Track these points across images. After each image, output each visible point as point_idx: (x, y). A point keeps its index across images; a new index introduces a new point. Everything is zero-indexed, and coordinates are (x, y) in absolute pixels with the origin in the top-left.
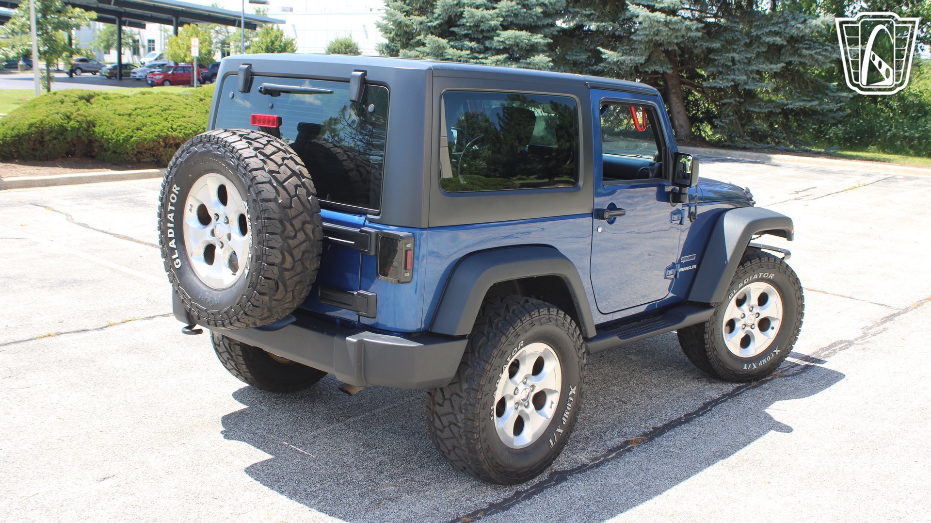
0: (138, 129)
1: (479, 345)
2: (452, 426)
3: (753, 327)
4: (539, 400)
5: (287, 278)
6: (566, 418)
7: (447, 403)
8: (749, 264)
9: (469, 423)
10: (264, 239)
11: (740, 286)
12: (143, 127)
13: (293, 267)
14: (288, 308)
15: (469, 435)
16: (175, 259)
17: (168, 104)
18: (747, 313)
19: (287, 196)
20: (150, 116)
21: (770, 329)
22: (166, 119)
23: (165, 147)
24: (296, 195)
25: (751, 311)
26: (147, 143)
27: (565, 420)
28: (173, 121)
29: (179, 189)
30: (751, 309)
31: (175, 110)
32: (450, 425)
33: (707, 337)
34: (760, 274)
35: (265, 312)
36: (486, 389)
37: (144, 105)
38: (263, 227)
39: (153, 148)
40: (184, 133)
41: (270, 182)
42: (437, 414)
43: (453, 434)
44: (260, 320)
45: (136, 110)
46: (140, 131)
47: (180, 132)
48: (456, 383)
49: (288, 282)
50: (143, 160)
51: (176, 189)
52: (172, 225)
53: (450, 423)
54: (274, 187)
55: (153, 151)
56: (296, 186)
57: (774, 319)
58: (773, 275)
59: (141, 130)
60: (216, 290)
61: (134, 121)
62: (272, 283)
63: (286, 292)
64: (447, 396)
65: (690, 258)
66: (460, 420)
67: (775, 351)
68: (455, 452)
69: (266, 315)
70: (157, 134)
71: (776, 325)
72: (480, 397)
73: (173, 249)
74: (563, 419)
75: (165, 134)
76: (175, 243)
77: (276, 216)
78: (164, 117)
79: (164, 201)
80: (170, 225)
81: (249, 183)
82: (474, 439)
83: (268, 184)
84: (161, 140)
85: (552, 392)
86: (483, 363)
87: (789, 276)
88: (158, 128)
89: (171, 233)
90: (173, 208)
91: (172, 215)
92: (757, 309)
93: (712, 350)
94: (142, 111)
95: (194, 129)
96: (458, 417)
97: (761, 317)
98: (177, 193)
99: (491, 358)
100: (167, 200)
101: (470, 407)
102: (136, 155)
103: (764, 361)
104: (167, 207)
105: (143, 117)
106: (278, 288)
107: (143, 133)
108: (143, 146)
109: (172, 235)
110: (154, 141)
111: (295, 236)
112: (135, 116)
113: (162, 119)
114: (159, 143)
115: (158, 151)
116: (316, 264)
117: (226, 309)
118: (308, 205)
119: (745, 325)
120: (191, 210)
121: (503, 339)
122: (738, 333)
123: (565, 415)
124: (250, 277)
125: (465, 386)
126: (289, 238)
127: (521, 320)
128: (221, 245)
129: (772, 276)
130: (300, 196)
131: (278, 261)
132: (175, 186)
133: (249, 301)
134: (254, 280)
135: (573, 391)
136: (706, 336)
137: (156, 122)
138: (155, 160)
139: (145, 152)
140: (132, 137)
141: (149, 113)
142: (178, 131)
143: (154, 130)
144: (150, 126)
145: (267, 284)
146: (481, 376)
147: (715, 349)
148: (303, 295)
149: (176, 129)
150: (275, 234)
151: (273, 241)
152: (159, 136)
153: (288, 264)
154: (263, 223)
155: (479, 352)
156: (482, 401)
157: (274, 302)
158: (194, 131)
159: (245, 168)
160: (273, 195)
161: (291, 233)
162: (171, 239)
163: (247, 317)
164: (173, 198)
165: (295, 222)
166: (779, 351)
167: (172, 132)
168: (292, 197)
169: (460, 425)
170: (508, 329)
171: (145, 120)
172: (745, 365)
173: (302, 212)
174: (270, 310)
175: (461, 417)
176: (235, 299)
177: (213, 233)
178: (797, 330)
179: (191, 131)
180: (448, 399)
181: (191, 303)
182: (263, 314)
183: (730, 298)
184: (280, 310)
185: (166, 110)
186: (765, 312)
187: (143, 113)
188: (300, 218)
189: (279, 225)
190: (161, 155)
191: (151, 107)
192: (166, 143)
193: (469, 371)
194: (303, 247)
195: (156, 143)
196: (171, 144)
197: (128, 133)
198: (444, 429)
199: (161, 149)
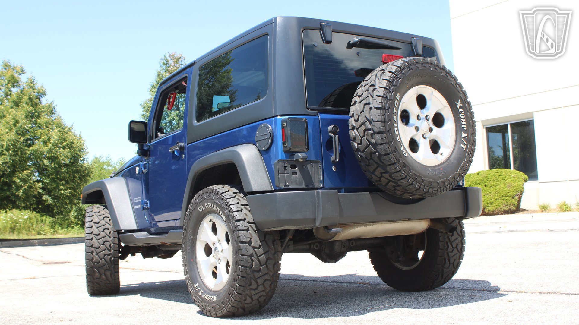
16: (403, 150)
80: (395, 125)
89: (397, 130)
132: (398, 94)
177: (417, 129)
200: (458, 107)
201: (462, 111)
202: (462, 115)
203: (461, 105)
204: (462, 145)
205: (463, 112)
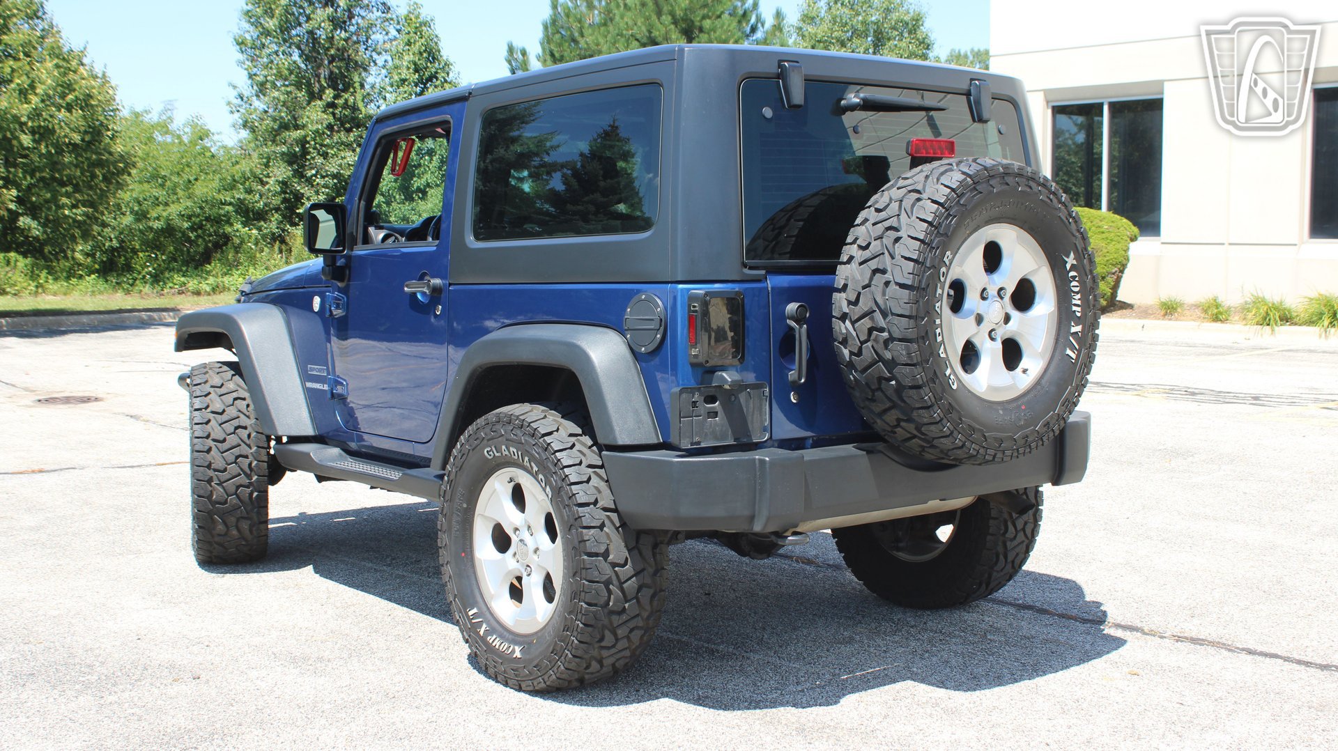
128: (992, 335)
200: (1068, 266)
201: (1076, 277)
202: (1074, 283)
203: (1075, 262)
204: (1069, 352)
205: (1077, 279)
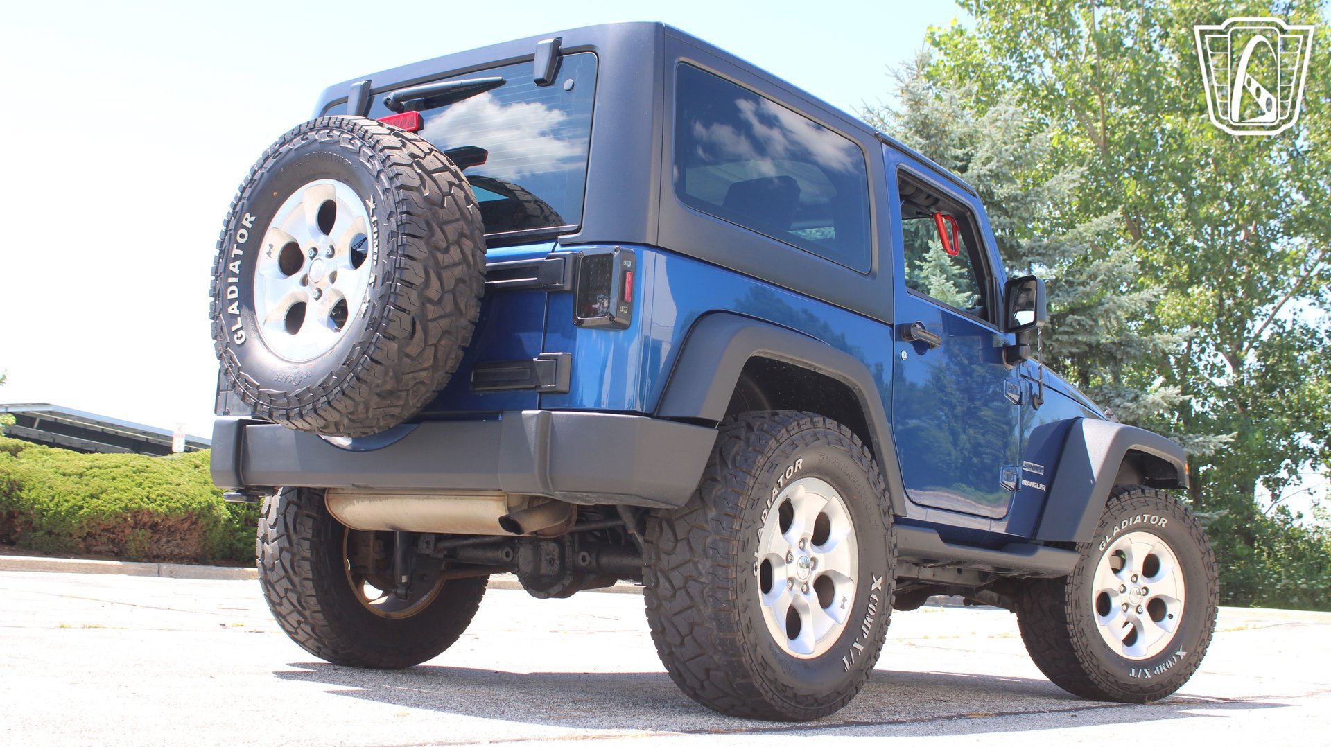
0: (92, 496)
1: (732, 453)
2: (691, 583)
3: (1139, 609)
4: (824, 586)
5: (430, 318)
6: (868, 628)
7: (682, 547)
8: (1127, 497)
9: (720, 572)
10: (399, 243)
11: (1115, 532)
12: (102, 493)
13: (441, 299)
14: (423, 383)
15: (719, 595)
16: (236, 332)
17: (145, 464)
18: (1128, 584)
19: (436, 189)
20: (114, 479)
21: (1167, 617)
22: (140, 485)
23: (134, 528)
24: (450, 194)
25: (1135, 582)
26: (106, 519)
27: (867, 632)
28: (150, 487)
29: (253, 219)
30: (1134, 579)
31: (155, 473)
32: (686, 583)
33: (1070, 611)
34: (1146, 516)
35: (388, 379)
36: (747, 515)
37: (106, 462)
38: (398, 226)
39: (115, 527)
40: (167, 506)
41: (411, 166)
42: (662, 571)
43: (691, 598)
44: (379, 395)
45: (91, 468)
46: (96, 500)
47: (161, 505)
48: (697, 510)
49: (431, 325)
50: (94, 549)
51: (248, 220)
52: (236, 280)
53: (687, 579)
54: (418, 174)
55: (113, 533)
56: (451, 184)
57: (1171, 600)
58: (1166, 521)
59: (98, 498)
60: (304, 363)
61: (87, 485)
62: (406, 321)
63: (426, 345)
64: (680, 535)
65: (1037, 469)
66: (703, 572)
67: (1178, 653)
68: (693, 638)
69: (388, 387)
70: (123, 505)
71: (1176, 609)
72: (738, 528)
73: (235, 316)
74: (863, 628)
75: (137, 506)
76: (239, 307)
77: (419, 211)
78: (137, 481)
79: (226, 243)
80: (231, 280)
81: (378, 167)
82: (728, 601)
83: (409, 168)
84: (129, 515)
85: (845, 579)
86: (741, 474)
87: (1191, 527)
88: (124, 496)
89: (233, 292)
90: (240, 252)
91: (238, 263)
92: (1143, 581)
93: (1078, 635)
94: (102, 471)
95: (184, 502)
96: (700, 566)
97: (1151, 595)
98: (250, 226)
99: (756, 467)
100: (232, 240)
101: (721, 544)
102: (84, 539)
103: (1163, 668)
104: (230, 251)
105: (103, 480)
106: (413, 332)
107: (100, 502)
108: (99, 524)
109: (235, 295)
110: (117, 516)
111: (446, 251)
112: (89, 477)
113: (134, 483)
114: (126, 520)
115: (122, 534)
116: (473, 312)
117: (321, 381)
118: (468, 214)
119: (1127, 604)
120: (269, 254)
121: (773, 443)
122: (1117, 616)
123: (865, 622)
124: (368, 316)
125: (712, 513)
126: (438, 249)
127: (798, 424)
128: (317, 294)
129: (1163, 522)
130: (457, 198)
131: (419, 281)
132: (248, 215)
133: (364, 353)
134: (376, 315)
135: (877, 584)
136: (1068, 609)
137: (124, 487)
138: (116, 550)
139: (100, 535)
140: (81, 508)
141: (112, 474)
142: (158, 502)
143: (119, 499)
144: (113, 493)
145: (397, 319)
146: (740, 494)
147: (1082, 633)
148: (450, 363)
149: (156, 501)
150: (417, 237)
151: (414, 248)
152: (126, 509)
153: (434, 291)
154: (399, 219)
155: (734, 461)
156: (742, 537)
157: (406, 360)
158: (184, 505)
159: (373, 148)
160: (416, 182)
161: (441, 243)
162: (232, 301)
163: (359, 384)
164: (242, 236)
165: (448, 228)
166: (1185, 653)
167: (148, 504)
168: (444, 195)
169: (703, 580)
170: (780, 431)
171: (105, 484)
172: (1133, 670)
173: (457, 220)
174: (397, 378)
175: (705, 566)
176: (339, 358)
177: (304, 282)
178: (1210, 621)
179: (178, 505)
180: (683, 539)
181: (259, 392)
182: (385, 383)
183: (1101, 549)
184: (412, 383)
185: (140, 471)
186: (1157, 587)
187: (103, 474)
188: (455, 225)
189: (424, 226)
190: (126, 541)
191: (117, 467)
192: (136, 521)
193: (718, 490)
194: (458, 271)
195: (120, 520)
196: (145, 524)
197: (77, 501)
198: (674, 596)
199: (128, 531)
204: (363, 305)
